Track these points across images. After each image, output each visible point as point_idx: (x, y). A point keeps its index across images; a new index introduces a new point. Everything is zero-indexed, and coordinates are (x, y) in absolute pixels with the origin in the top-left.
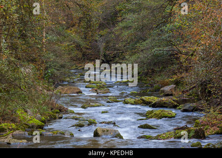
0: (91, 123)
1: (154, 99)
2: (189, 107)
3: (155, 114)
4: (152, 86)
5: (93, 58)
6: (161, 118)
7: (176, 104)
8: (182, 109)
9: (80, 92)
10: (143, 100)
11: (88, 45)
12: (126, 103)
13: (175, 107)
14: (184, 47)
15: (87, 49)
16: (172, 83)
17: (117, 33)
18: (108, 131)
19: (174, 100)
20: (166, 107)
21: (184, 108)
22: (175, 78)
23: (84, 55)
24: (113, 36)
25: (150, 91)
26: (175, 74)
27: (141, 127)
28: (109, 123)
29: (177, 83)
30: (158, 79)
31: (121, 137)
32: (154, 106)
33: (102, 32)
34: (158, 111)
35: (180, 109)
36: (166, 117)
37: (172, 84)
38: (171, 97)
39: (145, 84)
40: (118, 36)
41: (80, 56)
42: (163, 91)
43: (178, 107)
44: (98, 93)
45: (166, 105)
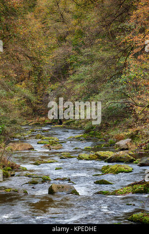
0: (45, 180)
1: (110, 154)
2: (146, 161)
3: (111, 169)
4: (106, 141)
5: (44, 114)
6: (117, 173)
7: (132, 158)
8: (138, 164)
9: (32, 149)
10: (98, 155)
11: (39, 100)
12: (80, 159)
13: (131, 161)
14: (139, 99)
15: (38, 104)
16: (128, 136)
17: (68, 87)
18: (63, 187)
19: (130, 155)
20: (123, 162)
21: (141, 162)
22: (130, 131)
23: (34, 110)
24: (65, 89)
25: (105, 146)
26: (130, 127)
27: (97, 183)
28: (64, 179)
29: (132, 137)
30: (112, 133)
31: (77, 194)
32: (110, 161)
33: (52, 86)
34: (113, 166)
35: (136, 163)
36: (122, 172)
37: (127, 138)
38: (127, 151)
39: (99, 138)
40: (70, 90)
41: (31, 111)
42: (118, 146)
43: (135, 162)
44: (50, 150)
45: (122, 160)
